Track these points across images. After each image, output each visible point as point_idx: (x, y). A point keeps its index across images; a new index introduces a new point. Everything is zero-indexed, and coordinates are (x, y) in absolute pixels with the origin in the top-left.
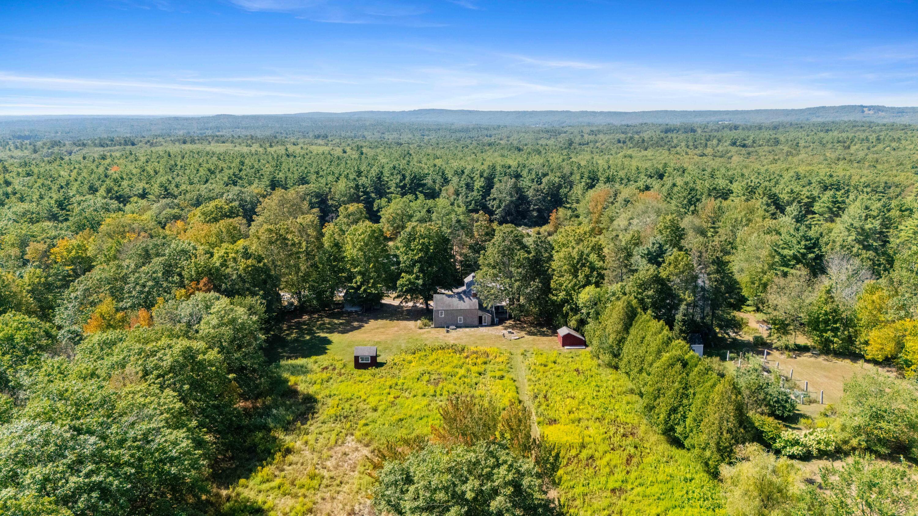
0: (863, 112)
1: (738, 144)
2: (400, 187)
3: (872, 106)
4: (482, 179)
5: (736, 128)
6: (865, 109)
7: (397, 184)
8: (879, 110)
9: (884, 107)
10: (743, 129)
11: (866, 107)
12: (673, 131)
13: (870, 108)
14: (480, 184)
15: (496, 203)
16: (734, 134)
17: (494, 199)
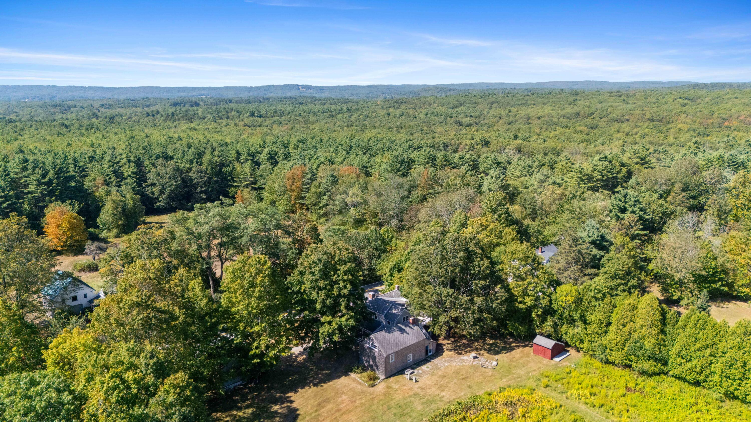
0: (299, 89)
1: (256, 115)
2: (45, 184)
3: (303, 85)
4: (132, 164)
5: (230, 101)
6: (300, 87)
7: (38, 180)
8: (309, 88)
9: (311, 86)
10: (236, 102)
11: (300, 86)
12: (180, 104)
13: (303, 86)
14: (131, 169)
15: (156, 190)
16: (251, 107)
17: (153, 185)
